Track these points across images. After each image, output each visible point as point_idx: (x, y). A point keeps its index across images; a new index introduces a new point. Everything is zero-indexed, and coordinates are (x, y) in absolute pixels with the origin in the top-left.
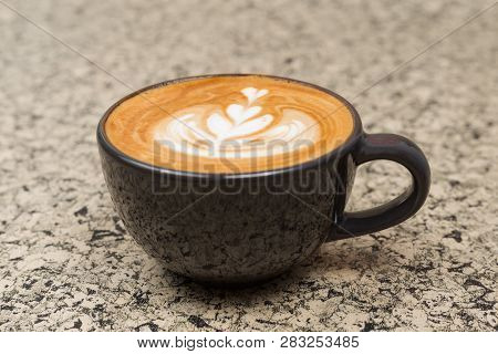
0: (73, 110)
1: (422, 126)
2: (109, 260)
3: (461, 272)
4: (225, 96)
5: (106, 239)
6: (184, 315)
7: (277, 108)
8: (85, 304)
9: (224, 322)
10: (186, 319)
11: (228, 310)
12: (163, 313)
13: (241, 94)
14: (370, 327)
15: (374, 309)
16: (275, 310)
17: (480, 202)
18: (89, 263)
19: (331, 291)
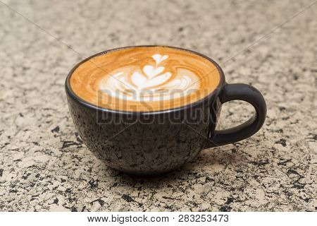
0: (48, 63)
1: (263, 72)
2: (73, 160)
3: (285, 165)
4: (142, 60)
5: (71, 147)
6: (119, 194)
7: (174, 67)
8: (60, 188)
9: (143, 198)
10: (120, 197)
11: (146, 191)
12: (107, 193)
13: (152, 58)
14: (230, 200)
15: (233, 189)
16: (174, 191)
17: (297, 120)
18: (61, 162)
19: (207, 179)
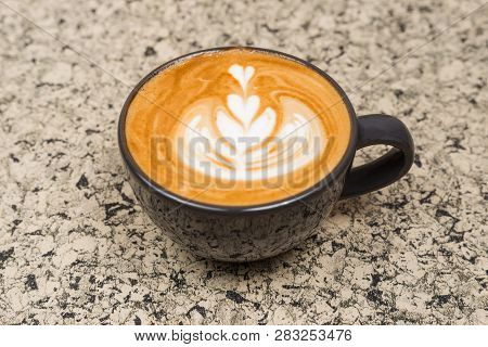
2: (133, 240)
3: (430, 202)
5: (119, 213)
6: (221, 292)
8: (134, 297)
9: (257, 293)
10: (223, 296)
11: (256, 278)
12: (203, 293)
13: (230, 75)
14: (376, 279)
15: (374, 259)
16: (295, 272)
17: (425, 114)
18: (117, 247)
19: (334, 244)
